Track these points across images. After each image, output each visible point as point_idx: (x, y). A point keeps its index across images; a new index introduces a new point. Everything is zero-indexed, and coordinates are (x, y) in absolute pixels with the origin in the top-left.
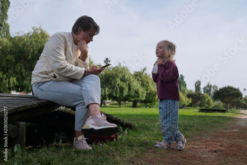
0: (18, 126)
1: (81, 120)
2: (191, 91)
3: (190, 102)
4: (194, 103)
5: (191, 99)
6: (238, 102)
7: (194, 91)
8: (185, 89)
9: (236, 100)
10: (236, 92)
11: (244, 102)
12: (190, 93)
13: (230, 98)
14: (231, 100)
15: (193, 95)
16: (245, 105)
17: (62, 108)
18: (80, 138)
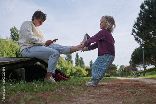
0: (21, 70)
1: (52, 65)
2: (88, 67)
3: (88, 73)
4: (90, 74)
5: (88, 72)
6: (115, 72)
7: (89, 67)
8: (84, 66)
9: (114, 71)
10: (114, 66)
11: (118, 73)
12: (87, 68)
13: (110, 70)
14: (111, 71)
15: (89, 69)
16: (118, 74)
17: (39, 63)
18: (51, 78)
